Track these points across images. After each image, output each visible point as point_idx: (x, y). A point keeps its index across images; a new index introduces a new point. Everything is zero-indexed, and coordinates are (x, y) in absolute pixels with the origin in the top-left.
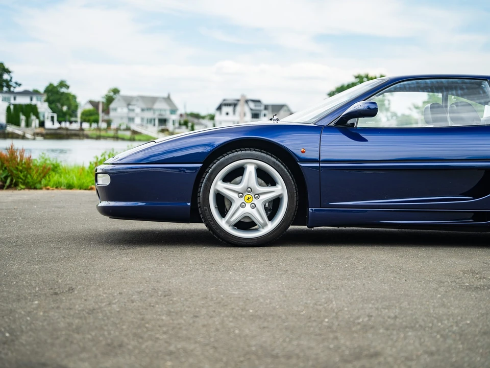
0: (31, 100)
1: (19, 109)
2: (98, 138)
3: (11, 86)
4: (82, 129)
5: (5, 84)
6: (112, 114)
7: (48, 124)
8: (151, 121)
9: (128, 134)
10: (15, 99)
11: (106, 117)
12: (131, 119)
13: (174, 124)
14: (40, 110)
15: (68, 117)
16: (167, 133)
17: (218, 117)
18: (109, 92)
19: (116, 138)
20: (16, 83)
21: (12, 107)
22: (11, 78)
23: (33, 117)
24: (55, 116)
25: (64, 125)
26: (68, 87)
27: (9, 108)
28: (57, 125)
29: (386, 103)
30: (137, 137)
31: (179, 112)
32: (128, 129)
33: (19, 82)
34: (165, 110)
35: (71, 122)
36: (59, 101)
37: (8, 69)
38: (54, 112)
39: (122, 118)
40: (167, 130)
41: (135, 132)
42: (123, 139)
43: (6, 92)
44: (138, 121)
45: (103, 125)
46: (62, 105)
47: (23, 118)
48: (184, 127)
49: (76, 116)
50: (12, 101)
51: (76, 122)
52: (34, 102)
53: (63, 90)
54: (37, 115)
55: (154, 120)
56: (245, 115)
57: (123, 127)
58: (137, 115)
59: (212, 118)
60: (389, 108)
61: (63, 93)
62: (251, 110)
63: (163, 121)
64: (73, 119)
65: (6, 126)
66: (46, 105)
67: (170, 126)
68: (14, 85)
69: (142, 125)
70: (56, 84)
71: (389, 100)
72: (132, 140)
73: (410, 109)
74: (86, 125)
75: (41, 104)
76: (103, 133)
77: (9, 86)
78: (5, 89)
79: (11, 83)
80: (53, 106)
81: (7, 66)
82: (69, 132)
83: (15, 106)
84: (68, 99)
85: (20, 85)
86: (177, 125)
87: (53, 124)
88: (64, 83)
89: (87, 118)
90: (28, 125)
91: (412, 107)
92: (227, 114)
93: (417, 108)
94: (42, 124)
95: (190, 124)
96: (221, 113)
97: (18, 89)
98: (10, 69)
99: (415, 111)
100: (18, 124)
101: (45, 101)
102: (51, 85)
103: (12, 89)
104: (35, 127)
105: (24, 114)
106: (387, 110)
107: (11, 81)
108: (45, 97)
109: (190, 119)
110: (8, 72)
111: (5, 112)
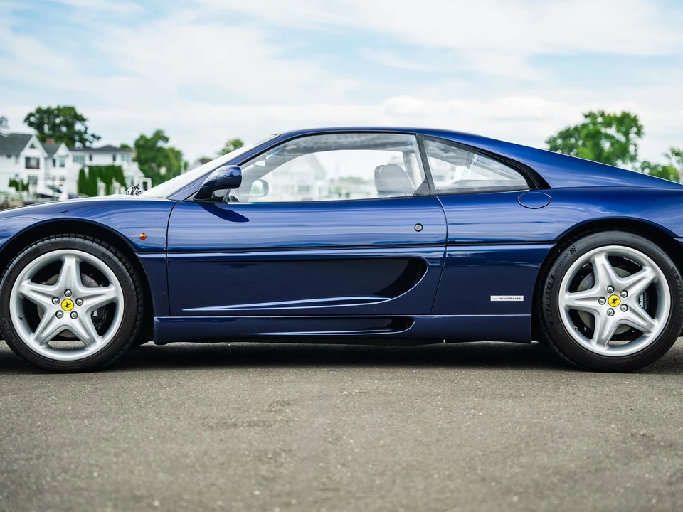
0: (114, 159)
1: (97, 172)
3: (86, 140)
5: (77, 138)
8: (287, 189)
10: (91, 158)
13: (320, 193)
14: (126, 174)
18: (227, 145)
20: (93, 136)
21: (86, 170)
22: (86, 128)
23: (116, 185)
24: (149, 180)
26: (166, 140)
27: (82, 172)
29: (632, 148)
31: (328, 177)
33: (97, 134)
36: (153, 160)
37: (81, 116)
38: (147, 176)
43: (79, 150)
46: (159, 166)
48: (335, 195)
50: (88, 162)
52: (118, 162)
53: (161, 144)
54: (122, 181)
55: (292, 187)
60: (636, 156)
61: (161, 149)
63: (305, 189)
66: (135, 166)
67: (315, 195)
68: (91, 138)
70: (149, 135)
71: (636, 145)
73: (667, 156)
75: (129, 165)
77: (83, 141)
78: (78, 145)
79: (86, 136)
80: (146, 167)
81: (79, 111)
83: (91, 168)
84: (167, 157)
85: (98, 138)
86: (325, 193)
88: (161, 134)
90: (109, 194)
91: (670, 153)
93: (677, 154)
95: (344, 192)
97: (96, 145)
98: (85, 116)
99: (674, 159)
101: (134, 160)
102: (142, 137)
103: (87, 144)
105: (103, 180)
106: (633, 159)
107: (85, 132)
108: (134, 155)
109: (344, 185)
110: (81, 119)
111: (76, 177)
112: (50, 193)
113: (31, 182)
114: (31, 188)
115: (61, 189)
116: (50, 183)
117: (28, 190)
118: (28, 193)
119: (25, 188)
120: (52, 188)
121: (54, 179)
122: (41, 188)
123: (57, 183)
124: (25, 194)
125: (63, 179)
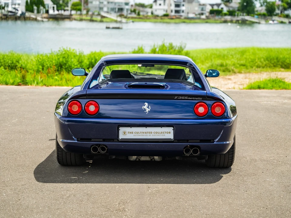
1: (33, 3)
2: (81, 20)
4: (71, 15)
6: (90, 5)
7: (51, 12)
8: (113, 9)
9: (99, 18)
11: (86, 7)
12: (101, 9)
13: (127, 11)
14: (45, 3)
15: (63, 7)
16: (123, 17)
17: (154, 7)
19: (92, 21)
21: (29, 1)
23: (41, 8)
24: (55, 6)
25: (60, 12)
27: (27, 2)
28: (56, 12)
30: (104, 20)
31: (131, 4)
32: (99, 14)
34: (122, 3)
35: (65, 10)
38: (54, 4)
39: (96, 8)
40: (123, 15)
41: (103, 17)
42: (96, 21)
44: (105, 9)
45: (84, 12)
47: (35, 8)
48: (133, 13)
49: (68, 6)
51: (68, 10)
54: (44, 6)
55: (115, 9)
56: (171, 5)
57: (96, 13)
58: (105, 6)
59: (151, 7)
62: (175, 2)
63: (121, 10)
64: (66, 8)
65: (25, 14)
67: (125, 13)
69: (108, 12)
72: (101, 21)
74: (73, 12)
76: (84, 17)
82: (63, 17)
83: (31, 0)
86: (129, 12)
87: (54, 11)
89: (75, 8)
90: (38, 12)
92: (160, 5)
94: (47, 12)
95: (137, 12)
96: (156, 4)
100: (32, 11)
104: (43, 13)
105: (36, 6)
109: (137, 8)
111: (24, 4)
112: (14, 11)
113: (6, 6)
114: (6, 8)
115: (19, 9)
116: (14, 6)
117: (4, 9)
118: (5, 10)
119: (3, 8)
120: (15, 8)
121: (15, 5)
122: (10, 9)
123: (17, 6)
124: (3, 11)
125: (19, 4)
